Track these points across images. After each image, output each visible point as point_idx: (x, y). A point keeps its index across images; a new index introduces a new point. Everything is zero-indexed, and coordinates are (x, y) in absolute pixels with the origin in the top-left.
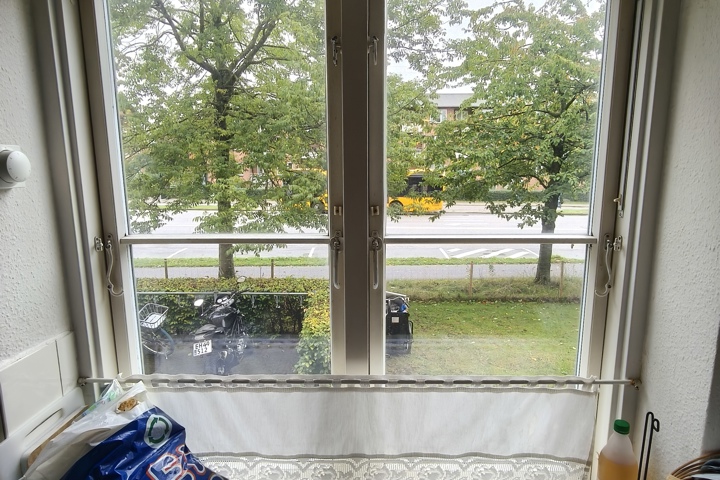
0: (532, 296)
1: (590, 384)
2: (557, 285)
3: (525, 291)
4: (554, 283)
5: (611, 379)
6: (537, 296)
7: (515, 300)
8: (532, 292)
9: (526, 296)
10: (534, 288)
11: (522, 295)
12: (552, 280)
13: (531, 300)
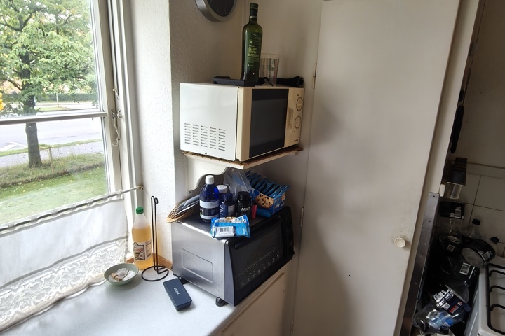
0: (29, 178)
1: (120, 194)
2: (48, 165)
3: (22, 175)
4: (45, 165)
5: (129, 189)
6: (34, 177)
7: (15, 184)
8: (29, 175)
9: (24, 179)
10: (30, 171)
11: (20, 179)
12: (43, 162)
13: (29, 181)
